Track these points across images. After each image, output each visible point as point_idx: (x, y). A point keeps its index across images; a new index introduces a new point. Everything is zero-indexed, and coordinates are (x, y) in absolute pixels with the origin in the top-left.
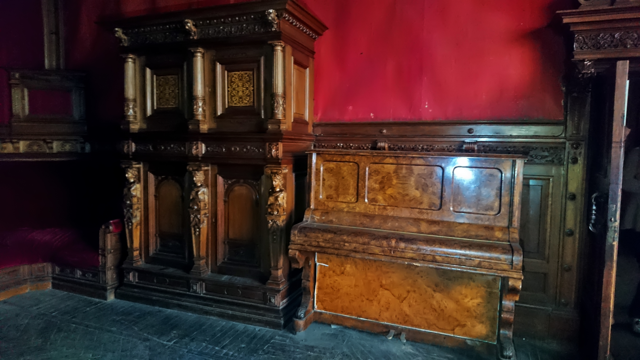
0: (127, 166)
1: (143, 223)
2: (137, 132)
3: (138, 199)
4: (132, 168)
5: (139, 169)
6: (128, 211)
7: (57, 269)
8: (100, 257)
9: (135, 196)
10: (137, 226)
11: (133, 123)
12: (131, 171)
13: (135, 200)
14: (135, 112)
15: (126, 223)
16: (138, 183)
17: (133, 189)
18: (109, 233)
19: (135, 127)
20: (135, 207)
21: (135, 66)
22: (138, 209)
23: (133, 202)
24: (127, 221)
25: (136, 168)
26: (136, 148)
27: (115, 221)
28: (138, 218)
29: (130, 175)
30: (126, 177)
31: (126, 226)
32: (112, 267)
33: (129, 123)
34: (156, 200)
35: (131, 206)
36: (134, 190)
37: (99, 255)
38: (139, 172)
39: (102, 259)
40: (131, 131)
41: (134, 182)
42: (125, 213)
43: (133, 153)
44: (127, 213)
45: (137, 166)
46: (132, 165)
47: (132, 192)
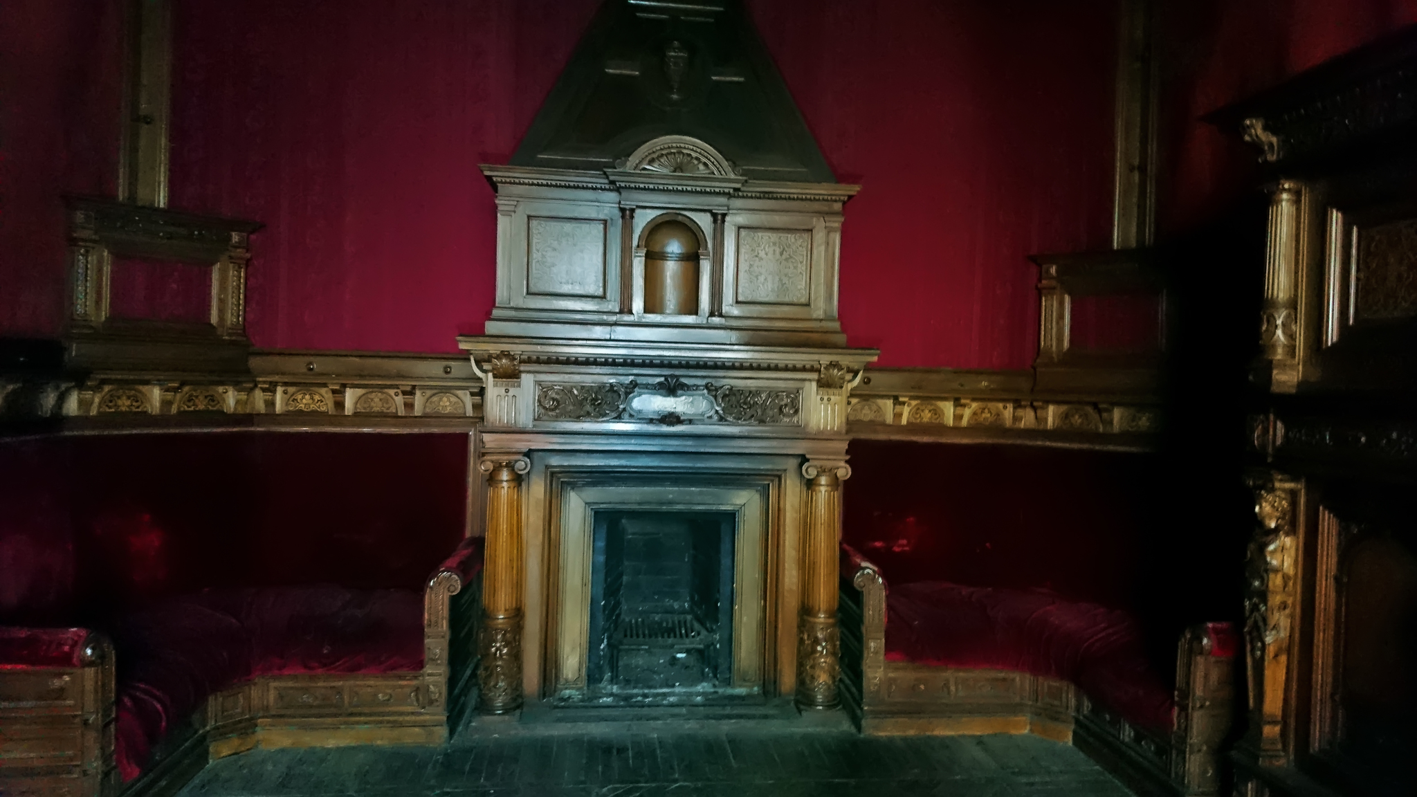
0: (1260, 482)
1: (1296, 650)
2: (1293, 391)
3: (1286, 578)
4: (1272, 490)
5: (1293, 495)
6: (1255, 608)
7: (1087, 705)
8: (1176, 710)
9: (1276, 571)
10: (1276, 656)
11: (1283, 366)
12: (1270, 498)
13: (1276, 581)
14: (1291, 336)
15: (1248, 638)
16: (1287, 534)
17: (1271, 547)
18: (1201, 653)
19: (1287, 377)
20: (1275, 600)
21: (1298, 210)
22: (1284, 606)
23: (1271, 584)
24: (1250, 633)
25: (1284, 490)
26: (1286, 436)
27: (1219, 625)
28: (1284, 634)
29: (1269, 509)
30: (1255, 514)
31: (1248, 647)
32: (1205, 748)
33: (1269, 366)
34: (1339, 592)
35: (1263, 595)
36: (1274, 551)
37: (1173, 704)
38: (1294, 503)
39: (1179, 715)
40: (1275, 389)
41: (1276, 531)
42: (1247, 613)
43: (1278, 450)
44: (1252, 611)
45: (1289, 485)
46: (1272, 481)
47: (1268, 559)
